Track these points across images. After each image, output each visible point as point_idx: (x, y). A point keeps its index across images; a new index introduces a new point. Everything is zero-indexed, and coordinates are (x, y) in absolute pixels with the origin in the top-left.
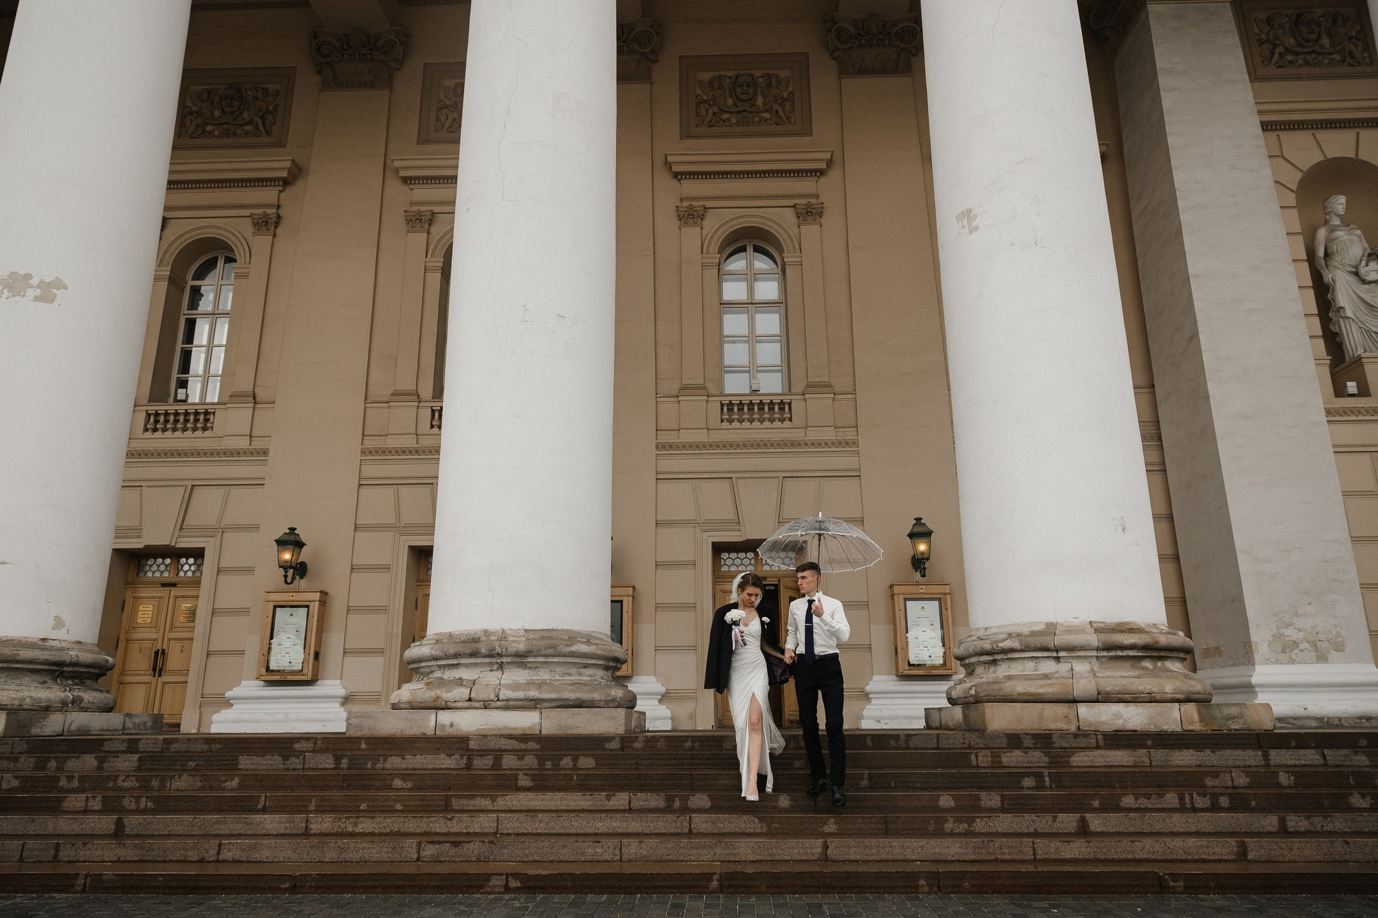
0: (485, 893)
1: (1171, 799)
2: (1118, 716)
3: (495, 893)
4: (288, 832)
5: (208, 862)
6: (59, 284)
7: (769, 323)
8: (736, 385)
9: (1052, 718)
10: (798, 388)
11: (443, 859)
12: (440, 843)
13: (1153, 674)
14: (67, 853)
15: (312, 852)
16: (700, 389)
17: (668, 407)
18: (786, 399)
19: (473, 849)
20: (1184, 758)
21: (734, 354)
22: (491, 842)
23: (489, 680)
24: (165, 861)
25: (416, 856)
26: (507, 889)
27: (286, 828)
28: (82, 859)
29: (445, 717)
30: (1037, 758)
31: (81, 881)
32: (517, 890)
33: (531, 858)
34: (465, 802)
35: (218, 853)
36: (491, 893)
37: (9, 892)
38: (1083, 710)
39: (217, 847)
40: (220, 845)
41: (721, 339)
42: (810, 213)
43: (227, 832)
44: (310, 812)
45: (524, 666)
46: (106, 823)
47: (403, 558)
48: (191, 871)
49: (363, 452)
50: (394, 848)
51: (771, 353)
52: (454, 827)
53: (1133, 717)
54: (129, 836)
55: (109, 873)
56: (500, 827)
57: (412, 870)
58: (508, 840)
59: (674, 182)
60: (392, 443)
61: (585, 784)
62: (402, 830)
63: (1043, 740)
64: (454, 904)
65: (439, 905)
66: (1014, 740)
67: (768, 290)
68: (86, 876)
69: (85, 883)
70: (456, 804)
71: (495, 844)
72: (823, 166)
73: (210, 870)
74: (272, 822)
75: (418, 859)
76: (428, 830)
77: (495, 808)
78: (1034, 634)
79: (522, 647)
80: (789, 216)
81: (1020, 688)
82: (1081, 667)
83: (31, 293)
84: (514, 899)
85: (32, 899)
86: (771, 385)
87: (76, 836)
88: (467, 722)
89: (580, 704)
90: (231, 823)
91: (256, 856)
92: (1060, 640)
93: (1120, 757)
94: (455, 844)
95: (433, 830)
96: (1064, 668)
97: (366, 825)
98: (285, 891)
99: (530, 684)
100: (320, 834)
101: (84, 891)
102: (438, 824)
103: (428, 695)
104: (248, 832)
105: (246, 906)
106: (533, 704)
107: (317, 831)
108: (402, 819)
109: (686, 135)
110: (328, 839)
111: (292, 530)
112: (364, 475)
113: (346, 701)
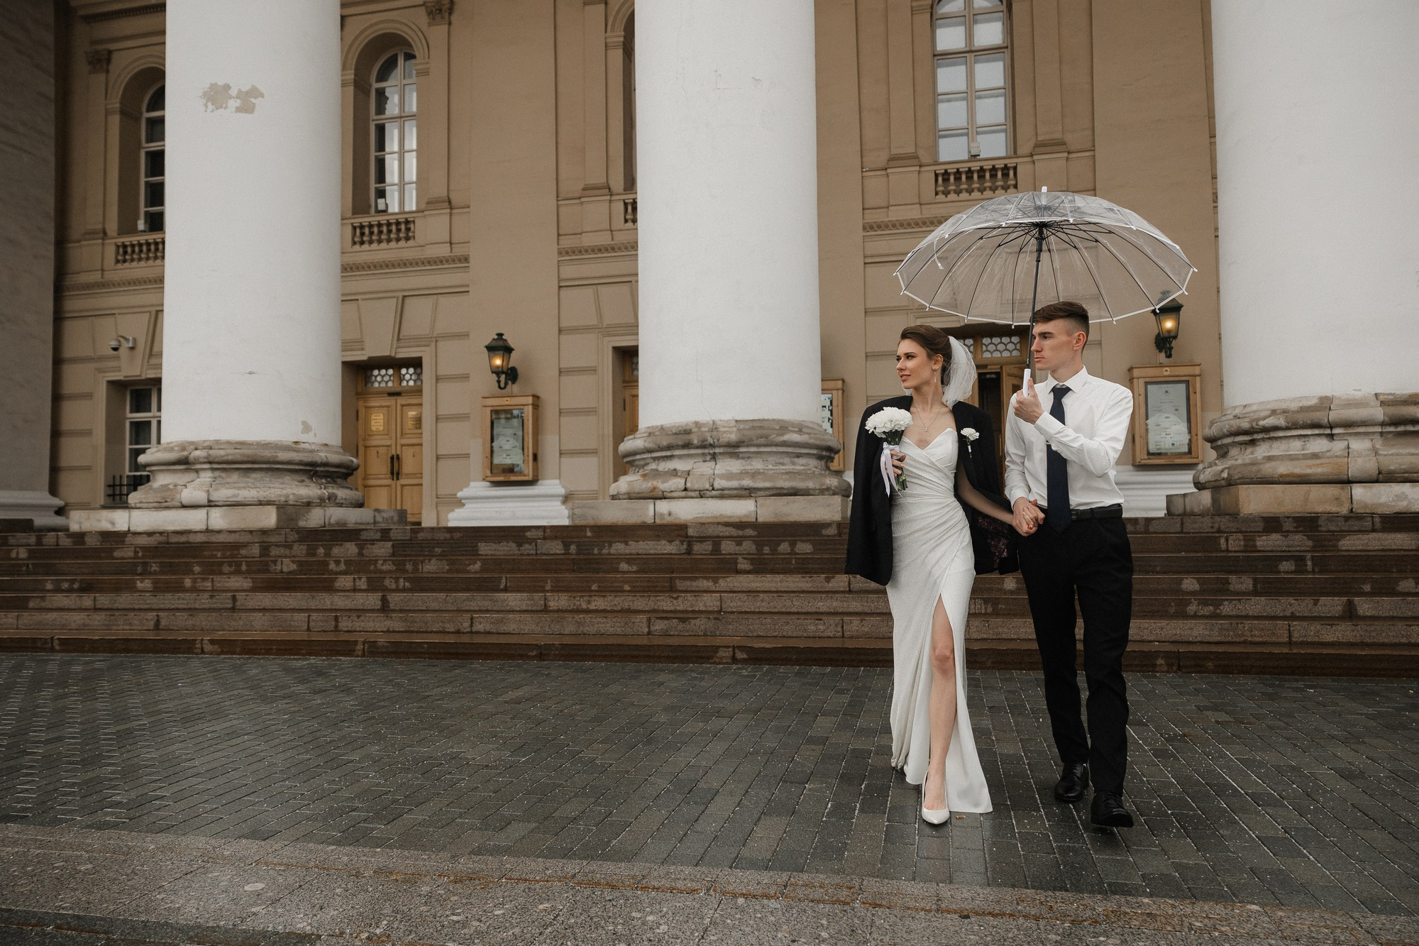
0: (714, 663)
2: (1402, 497)
3: (723, 664)
4: (530, 608)
5: (464, 633)
6: (254, 92)
7: (991, 74)
8: (952, 151)
9: (1320, 500)
10: (1024, 148)
11: (672, 633)
12: (667, 618)
14: (345, 624)
15: (552, 625)
16: (911, 159)
17: (876, 183)
18: (1011, 162)
19: (700, 624)
21: (950, 115)
22: (716, 619)
23: (703, 470)
24: (427, 632)
25: (646, 630)
26: (734, 660)
27: (527, 605)
28: (358, 629)
29: (663, 507)
30: (1299, 541)
31: (360, 647)
32: (744, 661)
33: (756, 634)
34: (688, 583)
35: (471, 626)
36: (719, 663)
37: (303, 655)
38: (1359, 492)
39: (469, 621)
40: (472, 619)
41: (935, 98)
43: (476, 608)
44: (548, 591)
45: (736, 456)
46: (373, 600)
47: (608, 359)
48: (451, 639)
49: (560, 253)
50: (626, 623)
51: (993, 110)
52: (681, 605)
54: (393, 611)
55: (382, 640)
56: (724, 606)
57: (645, 641)
58: (732, 616)
60: (588, 241)
61: (804, 567)
62: (632, 608)
63: (1307, 523)
64: (685, 671)
65: (672, 671)
66: (1272, 524)
67: (990, 33)
68: (364, 643)
69: (364, 649)
70: (680, 585)
71: (720, 620)
73: (465, 639)
74: (514, 600)
75: (649, 633)
76: (656, 607)
77: (718, 589)
78: (1303, 409)
79: (733, 437)
81: (1283, 469)
82: (1359, 445)
83: (233, 104)
84: (739, 669)
85: (324, 660)
86: (993, 147)
87: (350, 610)
88: (685, 511)
89: (794, 493)
90: (479, 600)
91: (503, 628)
92: (1335, 415)
94: (683, 620)
95: (661, 608)
96: (1338, 446)
97: (598, 603)
98: (533, 658)
99: (744, 474)
100: (558, 611)
101: (363, 655)
102: (665, 603)
103: (646, 486)
104: (495, 608)
105: (500, 669)
106: (748, 493)
107: (556, 608)
108: (630, 598)
110: (566, 615)
111: (500, 335)
112: (563, 276)
113: (566, 499)
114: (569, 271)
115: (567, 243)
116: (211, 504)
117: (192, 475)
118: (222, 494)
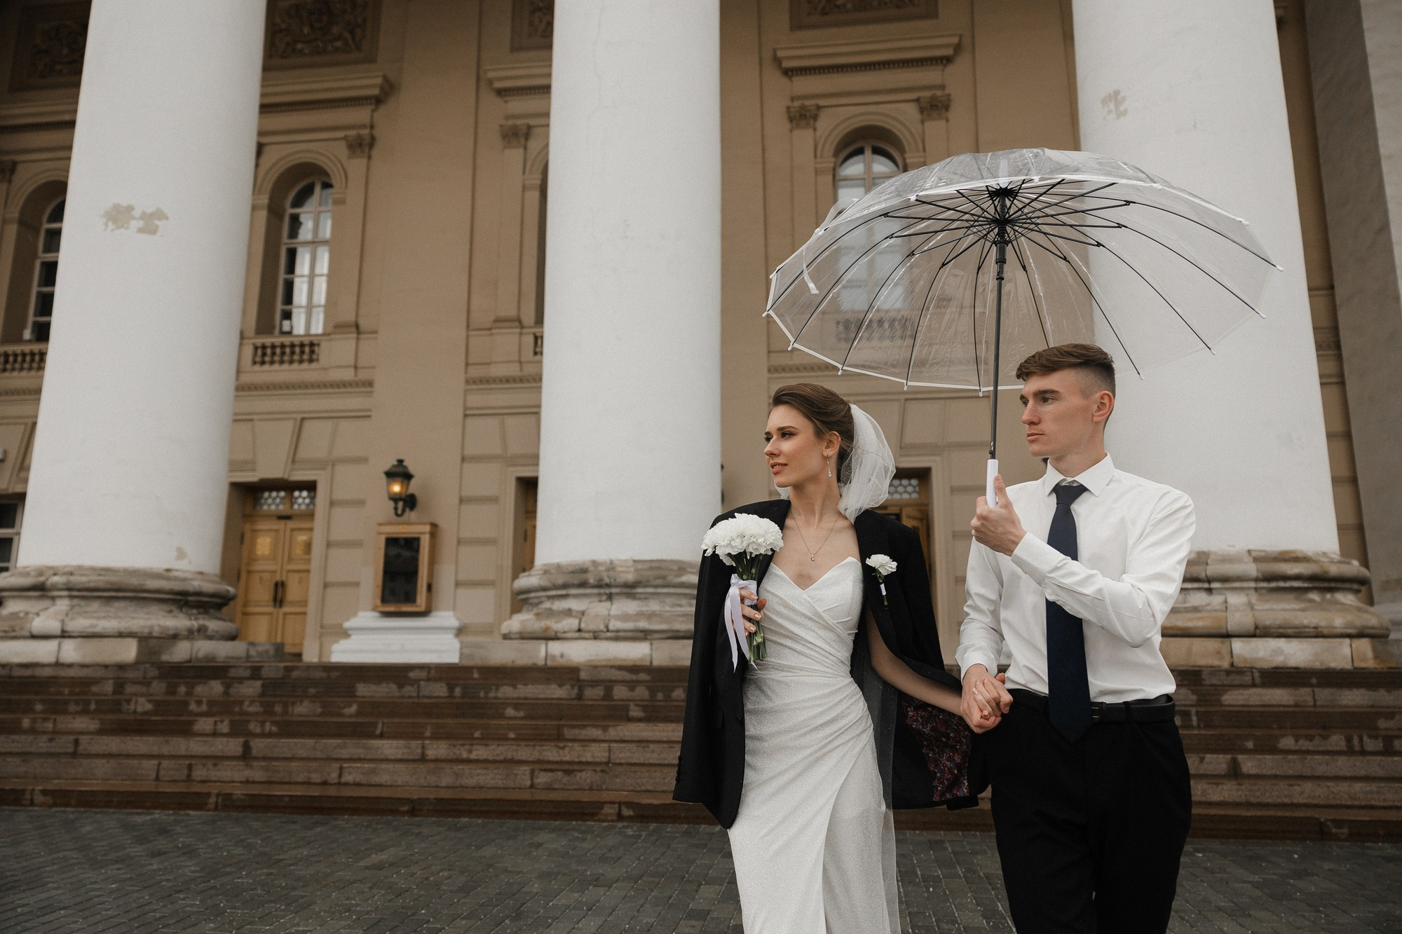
0: (599, 820)
1: (1337, 741)
2: (1279, 651)
3: (608, 821)
4: (406, 757)
5: (331, 784)
6: (160, 215)
8: (853, 301)
9: (1203, 654)
11: (556, 787)
12: (552, 771)
13: (1319, 607)
14: (199, 773)
15: (429, 777)
18: (908, 314)
19: (586, 777)
20: (1353, 698)
22: (603, 771)
23: (598, 610)
24: (289, 783)
25: (528, 783)
26: (620, 817)
27: (403, 754)
28: (214, 779)
29: (555, 648)
30: (1184, 696)
31: (212, 800)
32: (630, 818)
33: (643, 788)
34: (577, 731)
35: (340, 776)
36: (604, 821)
37: (148, 808)
38: (1238, 646)
39: (338, 772)
40: (341, 768)
42: (935, 107)
43: (347, 756)
44: (427, 738)
45: (633, 596)
46: (233, 746)
47: (511, 489)
48: (315, 792)
49: (467, 382)
50: (508, 775)
52: (567, 755)
53: (1296, 653)
54: (256, 758)
55: (238, 792)
56: (612, 757)
57: (526, 796)
58: (620, 769)
59: (784, 80)
60: (497, 371)
62: (516, 758)
63: (1192, 677)
64: (568, 830)
65: (553, 830)
68: (218, 795)
69: (216, 803)
70: (568, 733)
71: (607, 773)
72: (949, 52)
73: (332, 792)
74: (390, 747)
75: (532, 786)
76: (541, 758)
77: (607, 738)
79: (630, 577)
80: (911, 111)
82: (1236, 599)
83: (135, 224)
84: (624, 827)
85: (170, 815)
86: (892, 300)
87: (207, 757)
88: (578, 652)
90: (351, 748)
91: (376, 779)
92: (1212, 570)
93: (1280, 696)
94: (568, 772)
95: (546, 759)
96: (1216, 600)
97: (480, 752)
98: (404, 813)
99: (640, 615)
100: (436, 760)
101: (216, 809)
102: (551, 753)
103: (537, 625)
104: (368, 757)
105: (367, 827)
106: (643, 634)
107: (433, 757)
108: (515, 747)
109: (797, 25)
110: (443, 765)
111: (400, 462)
112: (469, 404)
113: (460, 632)
114: (476, 400)
115: (475, 372)
116: (64, 635)
117: (47, 603)
118: (80, 623)
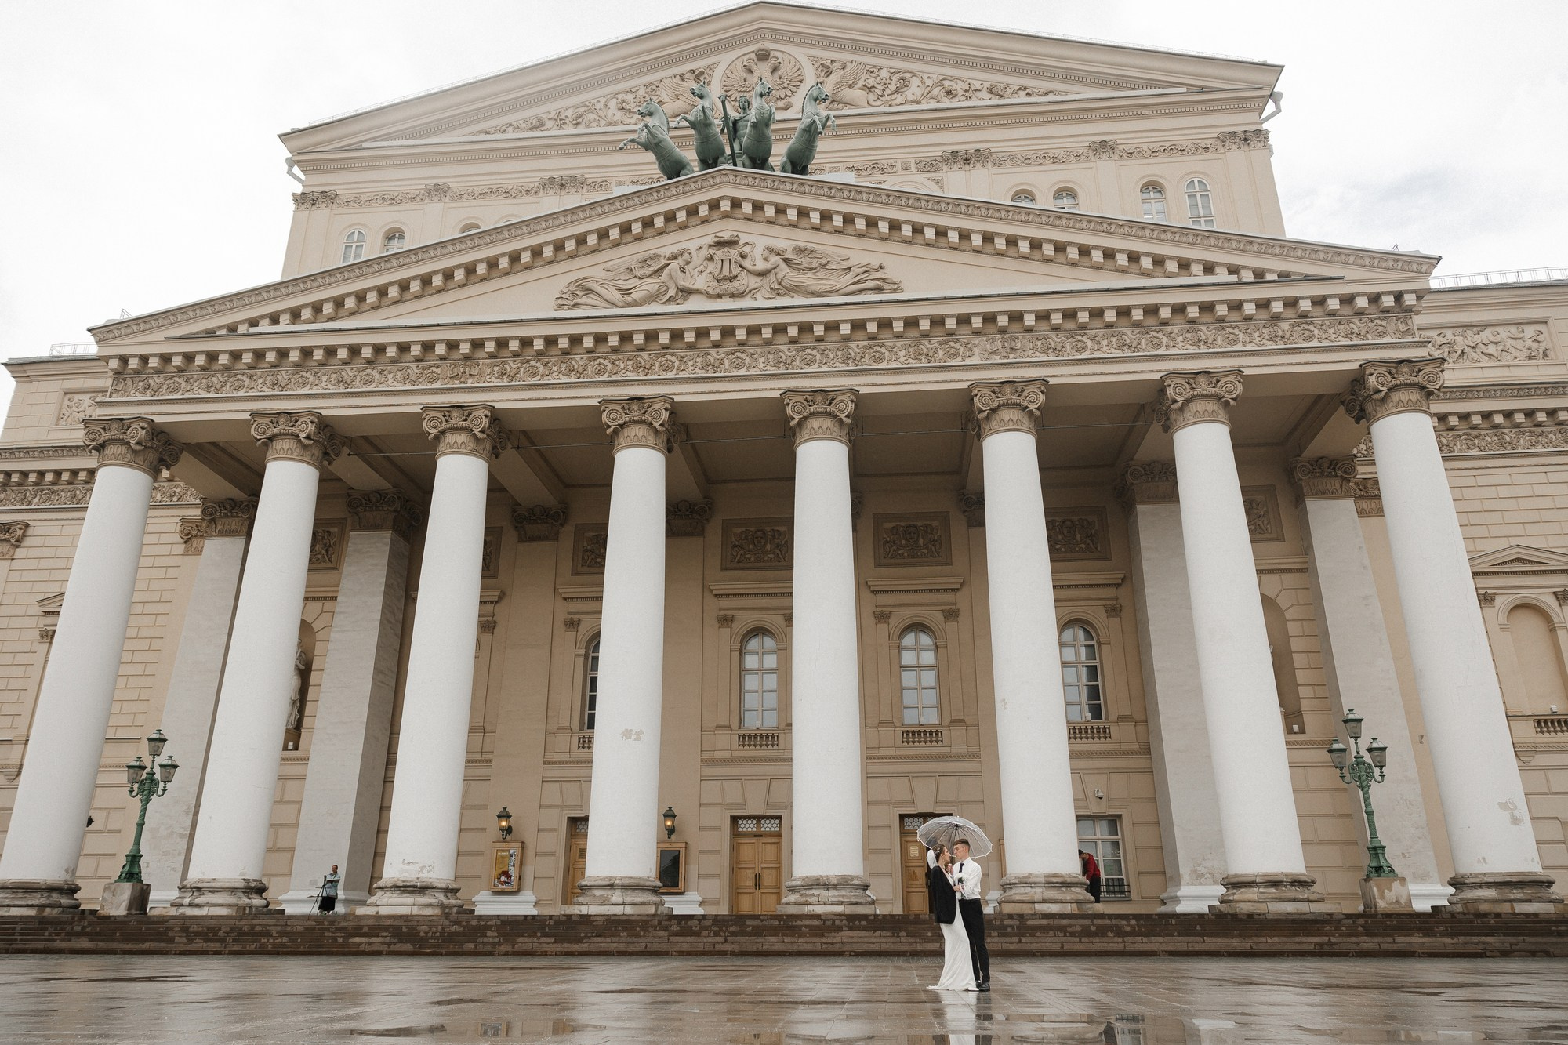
1: (1051, 933)
2: (1049, 908)
6: (641, 732)
7: (930, 678)
8: (911, 718)
9: (1026, 909)
10: (946, 722)
13: (1064, 893)
16: (891, 723)
17: (872, 733)
18: (939, 729)
19: (838, 946)
20: (1065, 922)
21: (909, 698)
23: (825, 894)
26: (850, 955)
29: (811, 908)
30: (1016, 922)
38: (1037, 906)
41: (902, 689)
42: (951, 615)
45: (835, 889)
47: (728, 821)
49: (702, 761)
51: (930, 697)
53: (1054, 908)
59: (872, 595)
60: (718, 755)
61: (865, 929)
63: (1021, 916)
66: (1011, 916)
67: (928, 658)
72: (959, 586)
78: (1024, 877)
79: (836, 882)
80: (939, 616)
81: (1017, 898)
82: (1039, 890)
83: (633, 737)
86: (931, 718)
88: (819, 909)
89: (857, 903)
92: (1031, 880)
93: (1044, 922)
96: (1034, 890)
99: (839, 896)
102: (824, 940)
103: (803, 899)
106: (841, 903)
109: (878, 565)
111: (670, 808)
112: (703, 774)
113: (701, 904)
114: (709, 771)
115: (706, 755)
116: (624, 904)
117: (613, 891)
118: (628, 899)
